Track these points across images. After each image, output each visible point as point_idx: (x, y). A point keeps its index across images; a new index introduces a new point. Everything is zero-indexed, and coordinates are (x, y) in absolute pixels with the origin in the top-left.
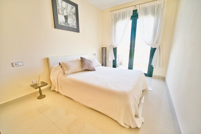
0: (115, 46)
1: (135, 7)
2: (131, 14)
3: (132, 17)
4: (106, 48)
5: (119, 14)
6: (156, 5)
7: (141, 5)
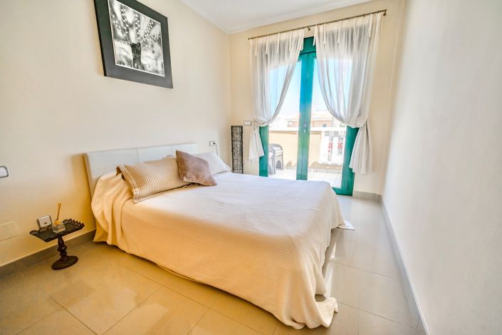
0: (263, 124)
1: (309, 29)
2: (300, 47)
3: (301, 54)
4: (242, 127)
5: (272, 47)
6: (357, 29)
7: (321, 27)
